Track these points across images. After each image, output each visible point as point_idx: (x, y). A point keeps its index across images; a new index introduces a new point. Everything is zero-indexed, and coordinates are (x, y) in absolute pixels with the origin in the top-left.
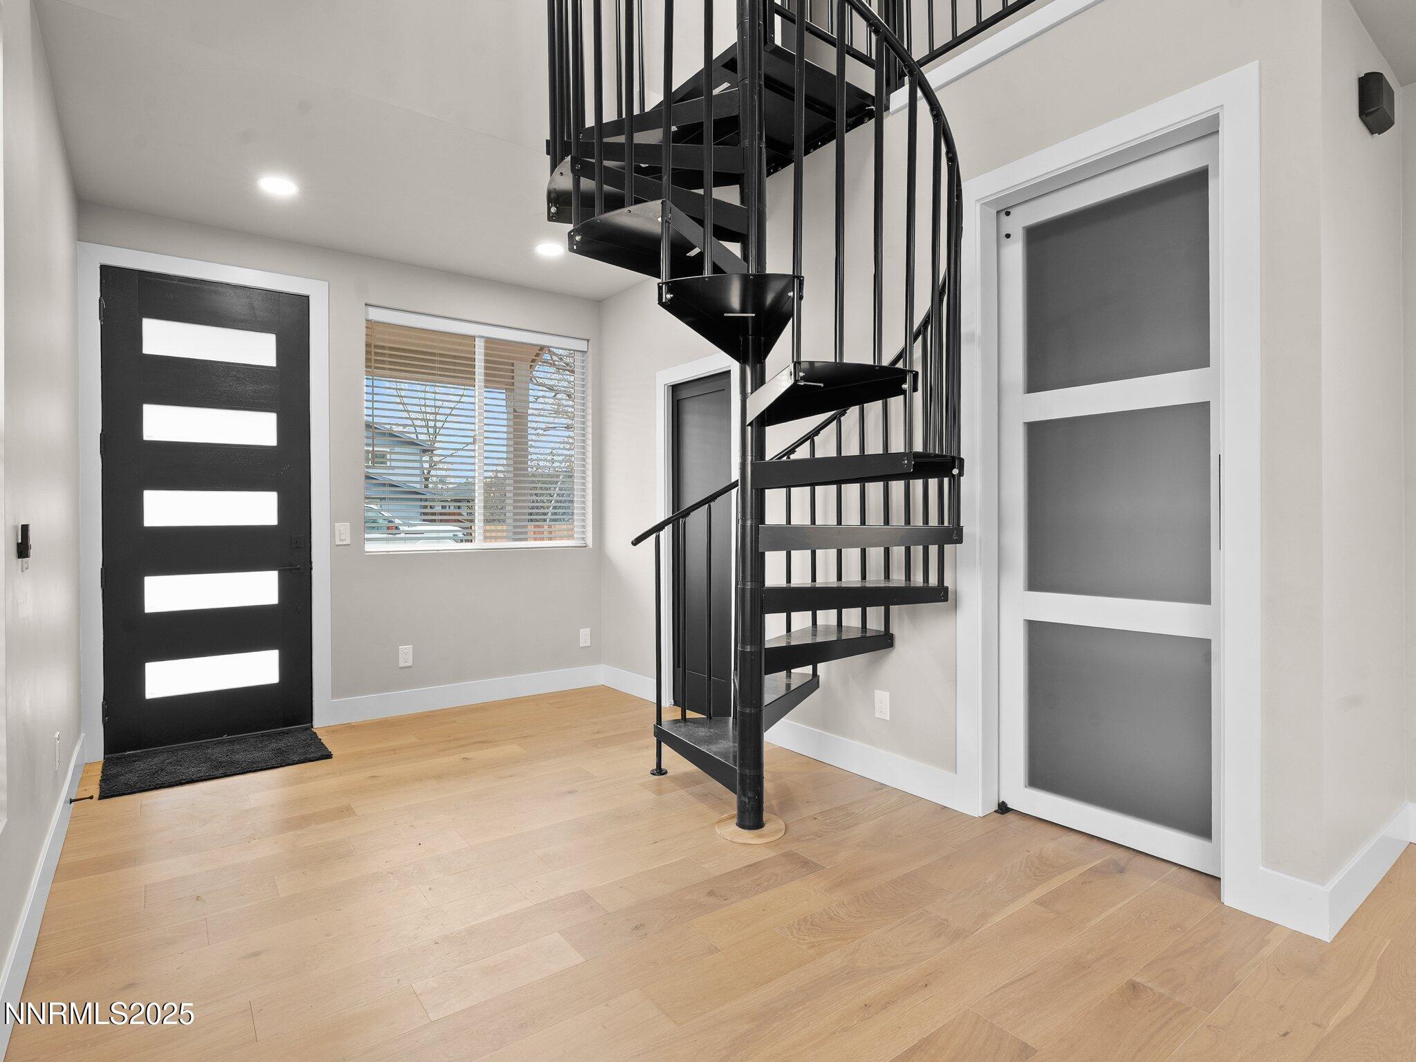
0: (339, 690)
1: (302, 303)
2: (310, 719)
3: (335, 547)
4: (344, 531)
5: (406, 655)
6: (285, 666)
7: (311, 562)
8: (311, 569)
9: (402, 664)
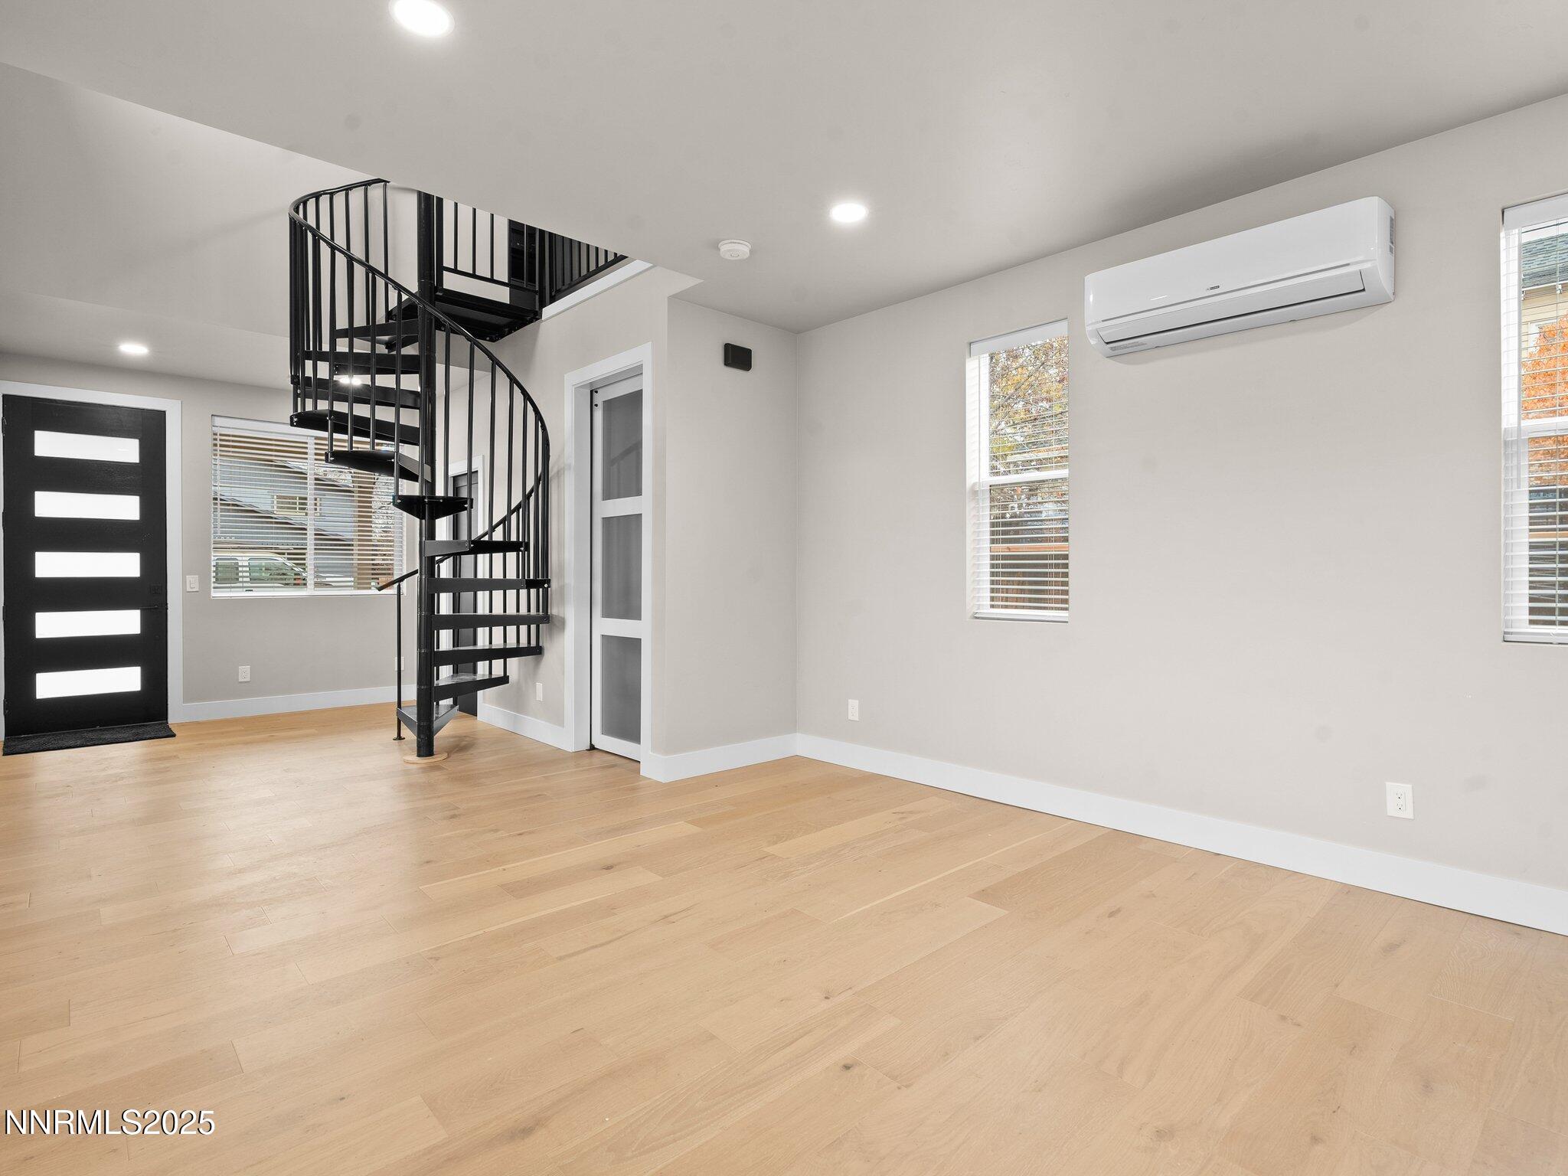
0: (189, 697)
1: (160, 416)
2: (166, 717)
3: (185, 592)
4: (193, 582)
5: (244, 673)
6: (146, 679)
7: (167, 604)
8: (167, 609)
9: (241, 680)
